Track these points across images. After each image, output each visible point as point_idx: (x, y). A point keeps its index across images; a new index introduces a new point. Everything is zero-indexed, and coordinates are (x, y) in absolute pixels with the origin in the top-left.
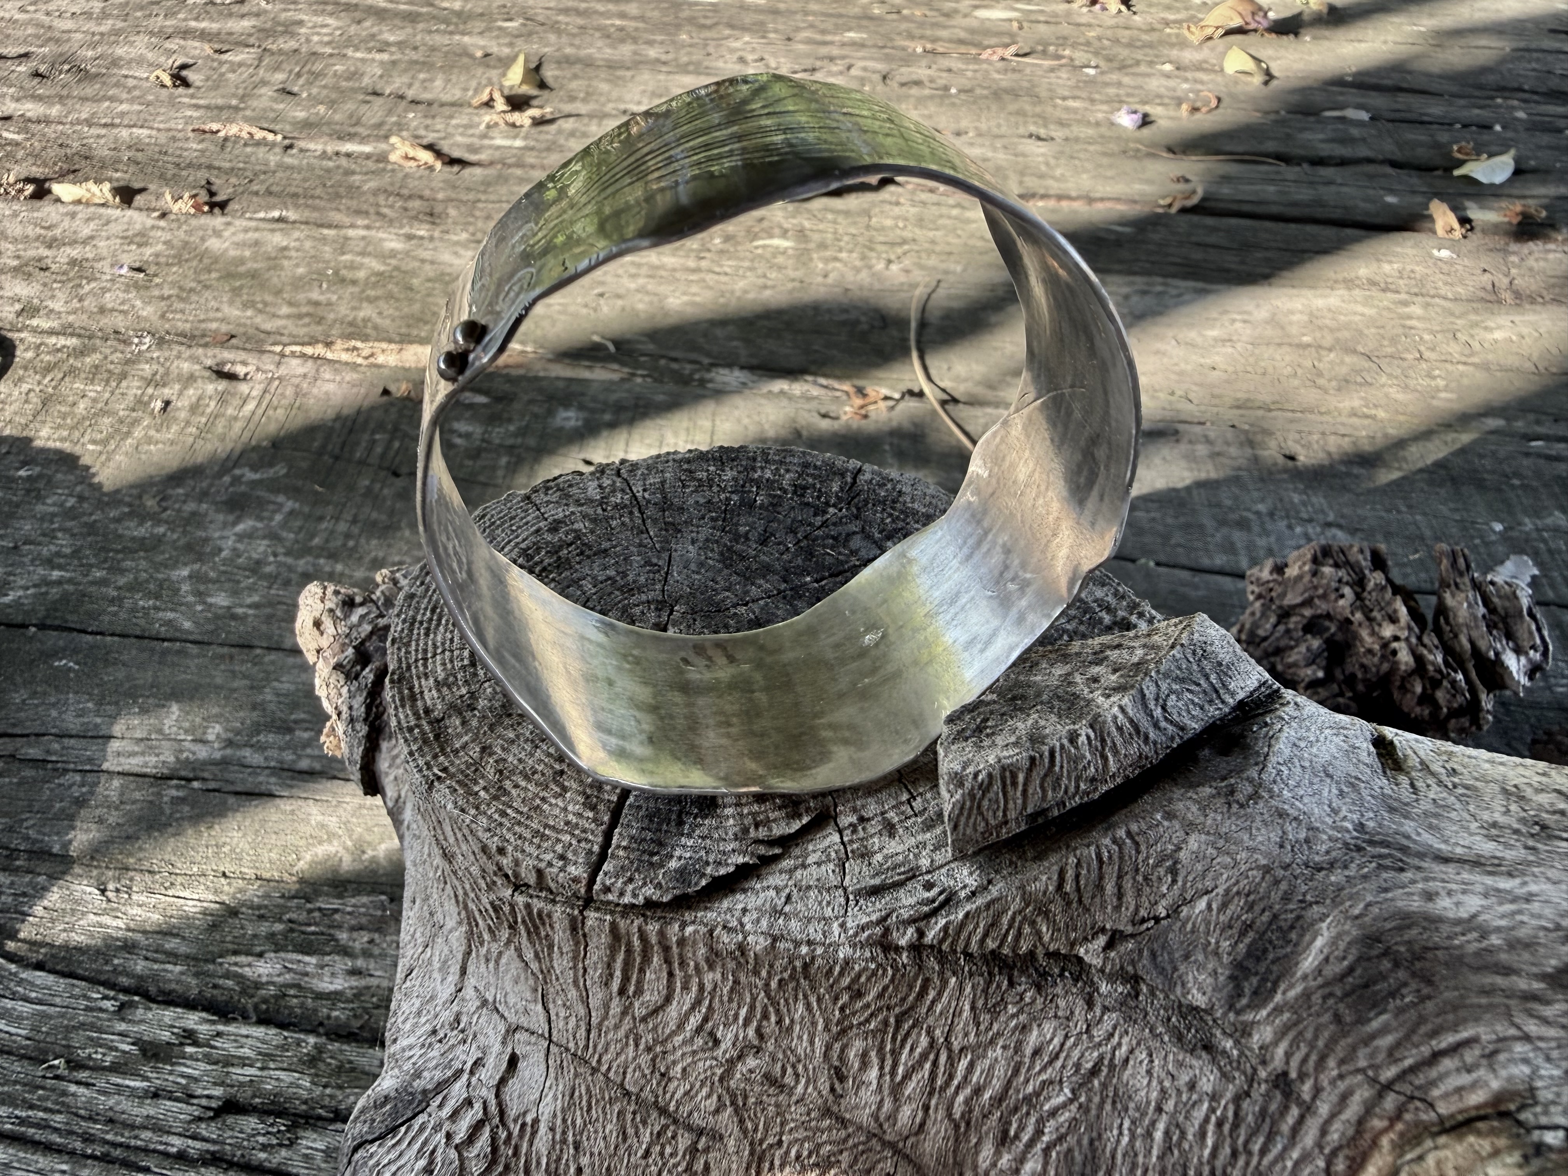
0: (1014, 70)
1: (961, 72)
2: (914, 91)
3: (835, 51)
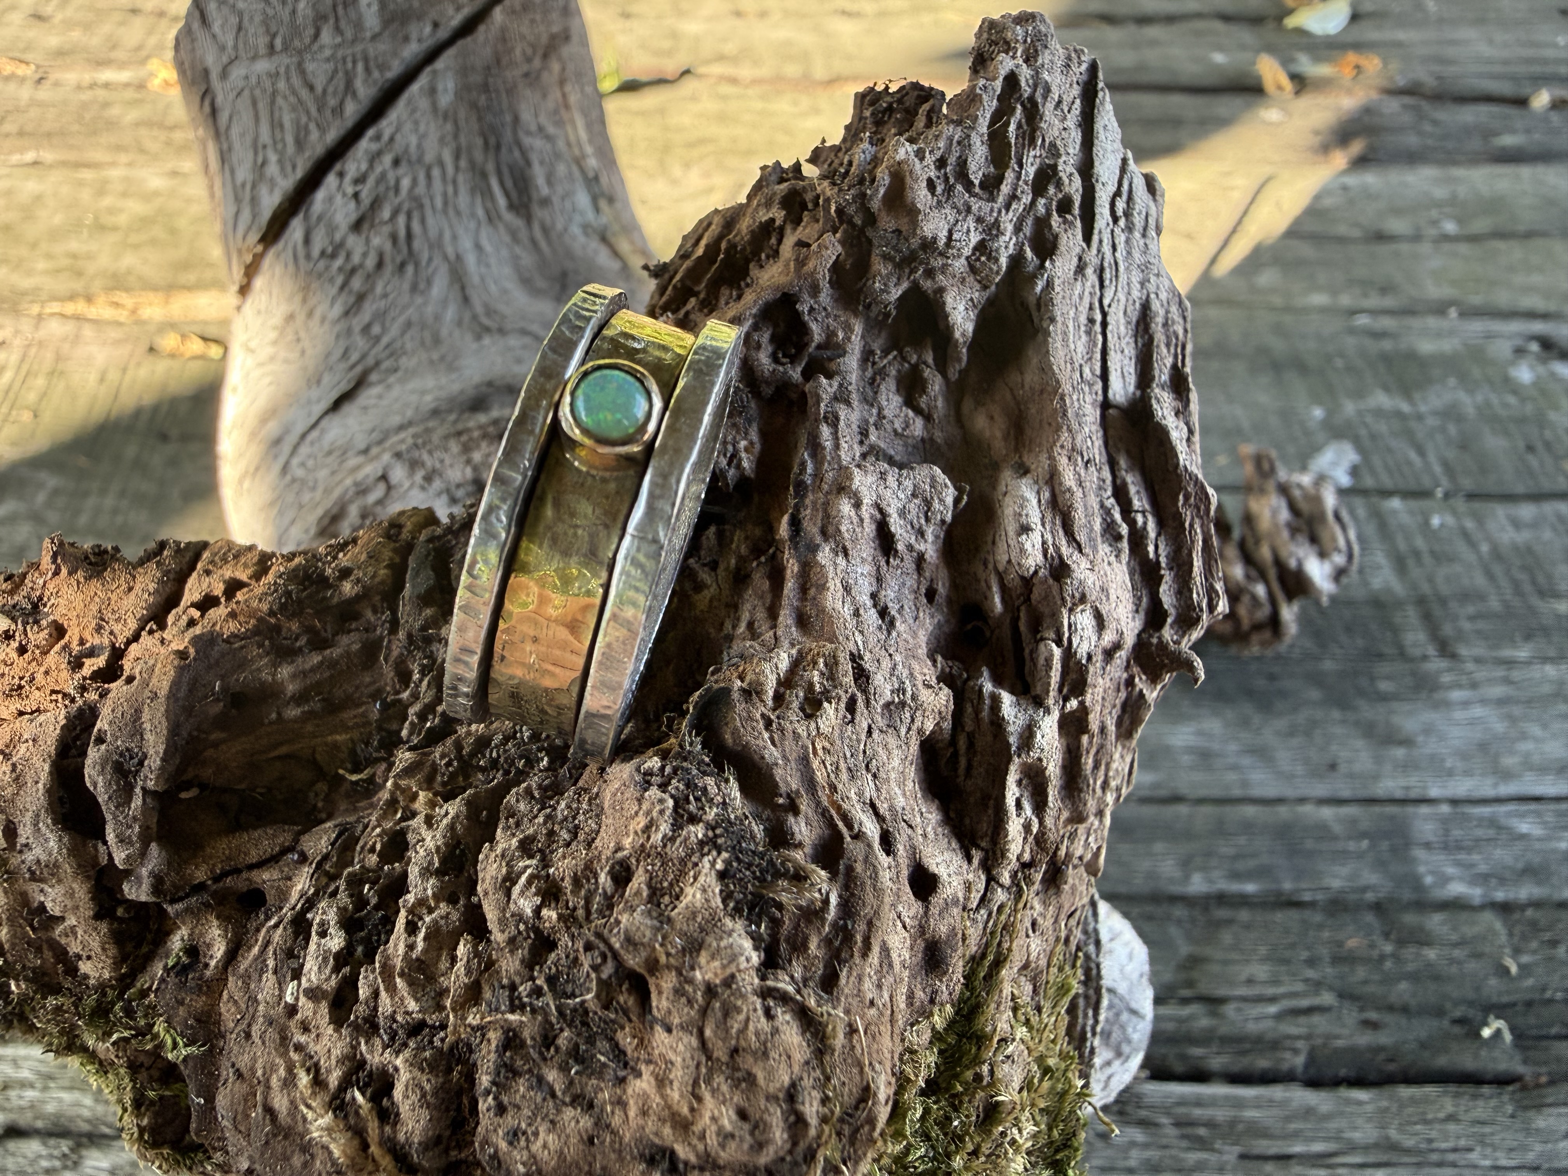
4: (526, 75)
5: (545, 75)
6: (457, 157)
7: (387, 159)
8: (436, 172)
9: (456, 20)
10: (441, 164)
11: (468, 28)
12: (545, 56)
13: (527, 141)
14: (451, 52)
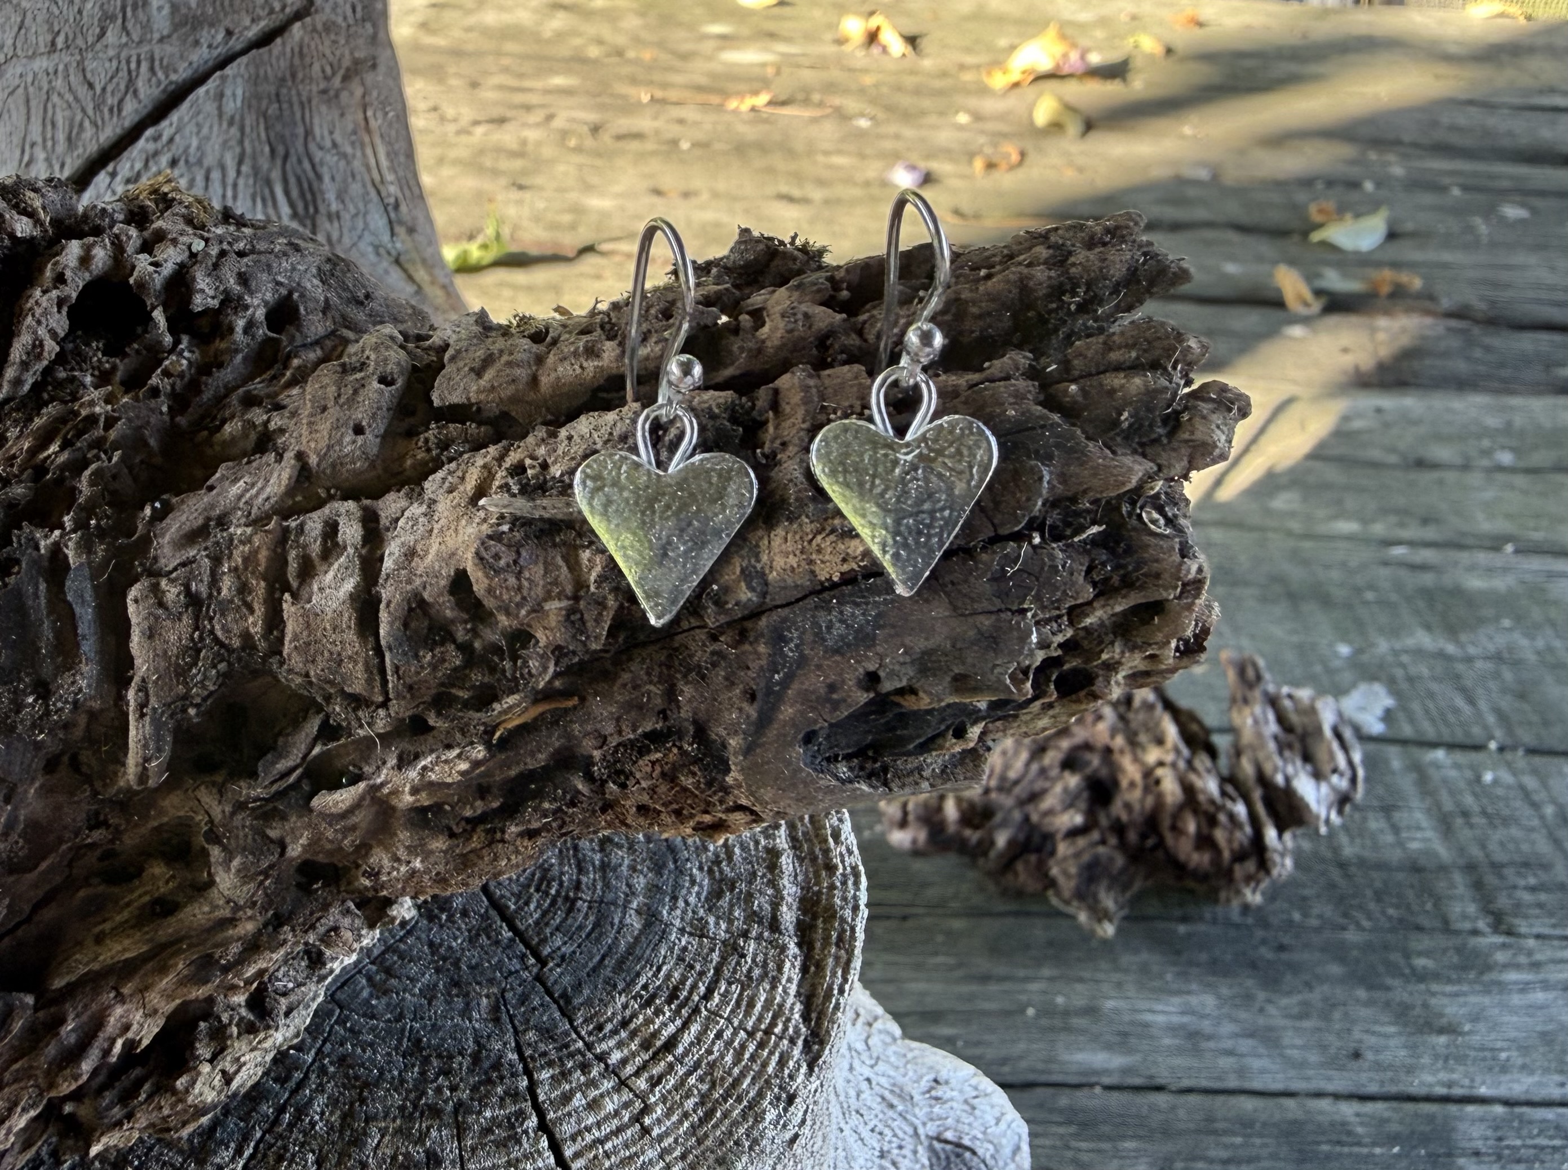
0: (766, 121)
1: (696, 124)
2: (634, 145)
3: (533, 99)
4: (324, 92)
5: (344, 96)
6: (240, 163)
7: (164, 160)
8: (216, 175)
9: (253, 32)
10: (223, 168)
11: (266, 40)
12: (346, 78)
13: (318, 155)
14: (244, 60)
